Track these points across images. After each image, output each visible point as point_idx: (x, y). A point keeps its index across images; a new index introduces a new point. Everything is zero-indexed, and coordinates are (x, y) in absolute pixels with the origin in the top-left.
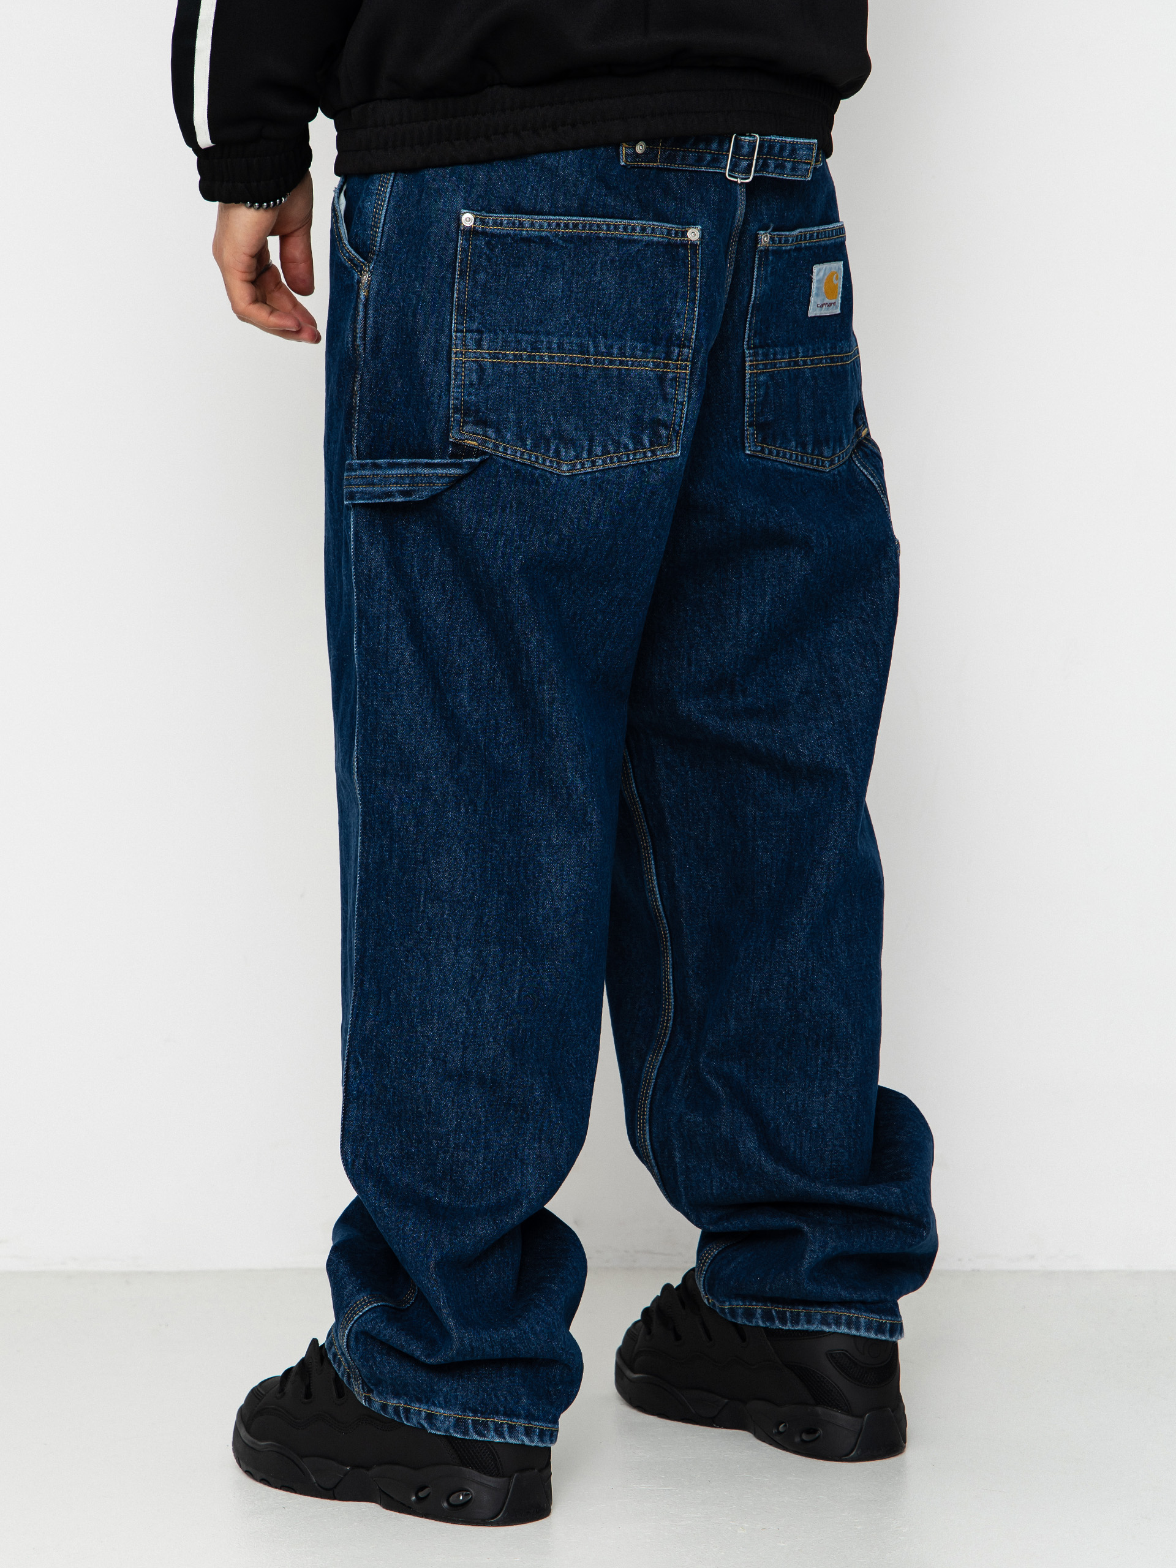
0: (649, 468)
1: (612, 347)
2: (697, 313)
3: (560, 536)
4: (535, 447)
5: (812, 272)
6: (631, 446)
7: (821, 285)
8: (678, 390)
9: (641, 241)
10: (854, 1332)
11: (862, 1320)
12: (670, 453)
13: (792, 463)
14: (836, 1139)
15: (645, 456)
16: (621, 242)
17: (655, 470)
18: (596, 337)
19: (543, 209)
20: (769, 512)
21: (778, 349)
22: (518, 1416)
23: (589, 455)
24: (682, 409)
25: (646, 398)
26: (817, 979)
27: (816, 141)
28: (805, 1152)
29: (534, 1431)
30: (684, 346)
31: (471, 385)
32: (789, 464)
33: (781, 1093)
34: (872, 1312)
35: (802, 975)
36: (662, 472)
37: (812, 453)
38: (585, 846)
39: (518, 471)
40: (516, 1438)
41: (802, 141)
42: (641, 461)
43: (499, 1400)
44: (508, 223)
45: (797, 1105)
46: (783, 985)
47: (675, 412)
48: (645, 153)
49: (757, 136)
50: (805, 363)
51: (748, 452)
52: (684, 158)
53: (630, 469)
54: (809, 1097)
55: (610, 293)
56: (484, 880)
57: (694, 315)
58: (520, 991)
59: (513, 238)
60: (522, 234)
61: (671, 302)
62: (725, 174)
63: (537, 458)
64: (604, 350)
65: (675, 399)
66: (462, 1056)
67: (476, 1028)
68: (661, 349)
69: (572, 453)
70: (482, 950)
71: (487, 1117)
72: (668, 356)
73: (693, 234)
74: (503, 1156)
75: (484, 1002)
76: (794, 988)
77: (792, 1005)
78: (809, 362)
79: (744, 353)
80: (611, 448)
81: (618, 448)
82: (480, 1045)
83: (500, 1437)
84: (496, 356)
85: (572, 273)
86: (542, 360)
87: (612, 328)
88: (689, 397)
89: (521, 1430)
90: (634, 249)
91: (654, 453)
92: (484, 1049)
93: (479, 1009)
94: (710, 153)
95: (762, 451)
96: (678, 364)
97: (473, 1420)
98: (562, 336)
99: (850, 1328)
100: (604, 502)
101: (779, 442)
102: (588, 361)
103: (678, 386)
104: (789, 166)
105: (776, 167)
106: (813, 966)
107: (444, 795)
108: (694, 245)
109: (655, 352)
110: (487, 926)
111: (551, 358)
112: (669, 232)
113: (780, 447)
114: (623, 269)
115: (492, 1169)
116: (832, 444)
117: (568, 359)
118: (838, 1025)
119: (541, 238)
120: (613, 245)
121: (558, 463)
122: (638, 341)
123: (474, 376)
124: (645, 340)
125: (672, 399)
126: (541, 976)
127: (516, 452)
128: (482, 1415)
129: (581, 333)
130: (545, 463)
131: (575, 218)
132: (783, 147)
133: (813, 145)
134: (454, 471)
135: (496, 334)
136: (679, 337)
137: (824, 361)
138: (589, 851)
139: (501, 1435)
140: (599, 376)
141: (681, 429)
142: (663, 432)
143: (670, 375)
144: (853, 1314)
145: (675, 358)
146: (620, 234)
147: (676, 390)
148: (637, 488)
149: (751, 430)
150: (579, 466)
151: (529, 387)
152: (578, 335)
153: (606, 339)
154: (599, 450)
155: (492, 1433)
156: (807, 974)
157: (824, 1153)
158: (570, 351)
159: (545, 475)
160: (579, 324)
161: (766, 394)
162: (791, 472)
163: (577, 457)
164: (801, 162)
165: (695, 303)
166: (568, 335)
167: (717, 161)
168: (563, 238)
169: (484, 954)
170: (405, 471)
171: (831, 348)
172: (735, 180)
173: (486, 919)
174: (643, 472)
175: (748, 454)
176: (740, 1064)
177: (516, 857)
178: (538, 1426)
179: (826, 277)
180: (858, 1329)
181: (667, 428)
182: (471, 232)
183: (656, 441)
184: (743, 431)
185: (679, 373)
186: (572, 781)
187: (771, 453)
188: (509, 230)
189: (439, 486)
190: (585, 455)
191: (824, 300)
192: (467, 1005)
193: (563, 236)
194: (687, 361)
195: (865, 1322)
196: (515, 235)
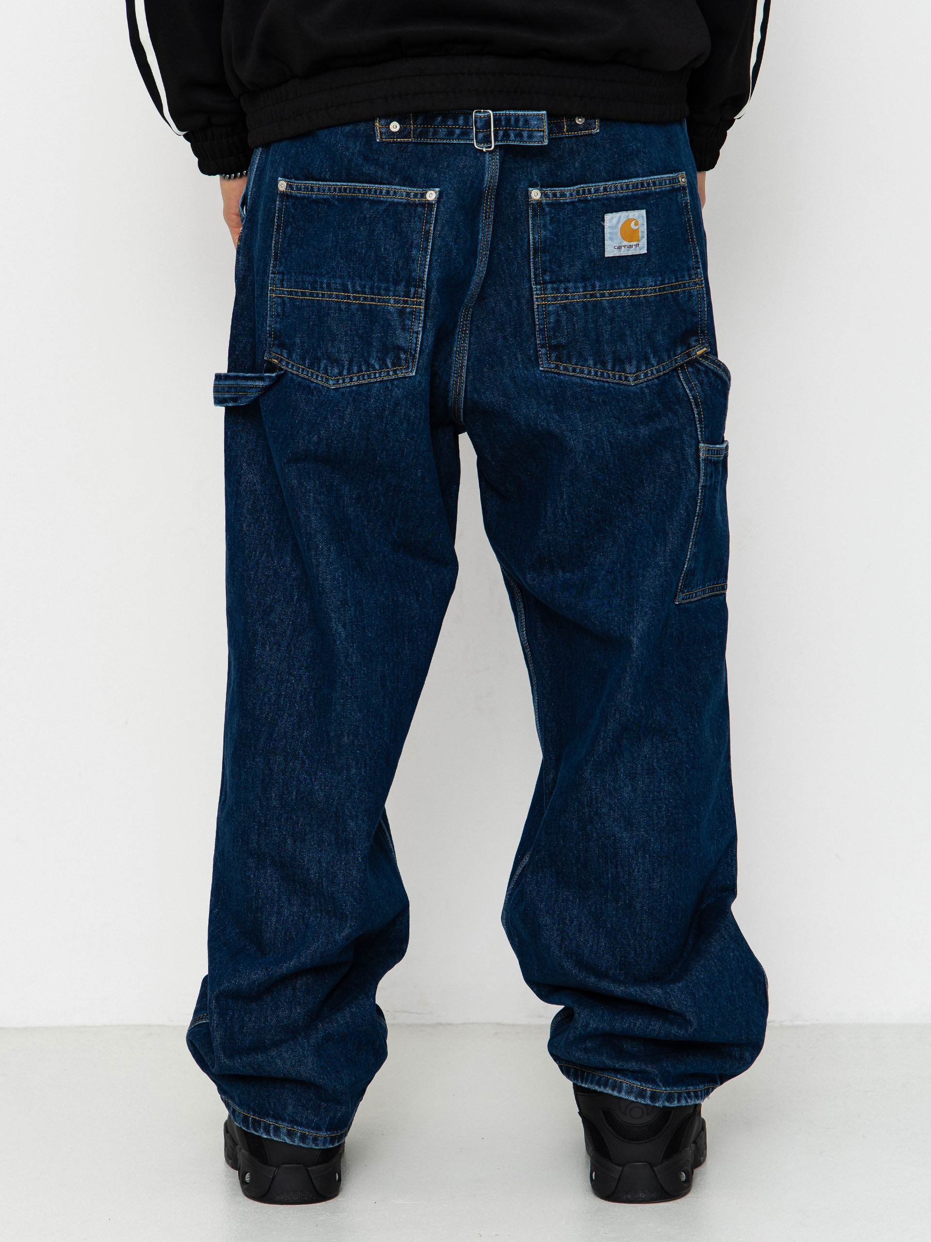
0: (392, 384)
1: (364, 287)
2: (428, 260)
3: (318, 437)
4: (311, 366)
5: (603, 220)
6: (377, 367)
7: (615, 231)
8: (414, 322)
9: (386, 202)
10: (615, 1094)
11: (624, 1085)
12: (407, 373)
13: (591, 377)
14: (624, 939)
15: (388, 375)
16: (373, 202)
17: (397, 386)
18: (353, 279)
19: (325, 177)
20: (550, 417)
21: (571, 285)
22: (283, 1120)
23: (348, 373)
24: (417, 337)
25: (388, 328)
26: (601, 808)
27: (545, 112)
28: (601, 946)
29: (296, 1134)
30: (419, 287)
31: (278, 315)
32: (589, 379)
33: (584, 896)
34: (636, 1079)
35: (587, 802)
36: (402, 388)
37: (613, 370)
38: (347, 683)
39: (299, 384)
40: (279, 1137)
41: (531, 113)
42: (385, 378)
43: (269, 1105)
44: (304, 188)
45: (596, 907)
46: (574, 809)
47: (411, 339)
48: (400, 131)
49: (491, 112)
50: (603, 295)
51: (541, 369)
52: (435, 133)
53: (377, 385)
54: (605, 903)
55: (363, 244)
56: (277, 705)
57: (426, 261)
58: (297, 793)
59: (308, 201)
60: (312, 197)
61: (408, 251)
62: (473, 144)
63: (312, 374)
64: (359, 289)
65: (411, 329)
66: (258, 839)
67: (266, 819)
68: (401, 288)
69: (336, 371)
70: (271, 759)
71: (279, 888)
72: (407, 294)
73: (431, 195)
74: (292, 920)
75: (272, 800)
76: (583, 812)
77: (582, 826)
78: (607, 295)
79: (532, 287)
80: (364, 368)
81: (368, 367)
82: (268, 832)
83: (266, 1135)
84: (290, 293)
85: (339, 228)
86: (318, 297)
87: (365, 272)
88: (424, 328)
89: (285, 1131)
90: (382, 208)
91: (395, 372)
92: (272, 836)
93: (268, 805)
94: (459, 128)
95: (557, 367)
96: (414, 301)
97: (252, 1118)
98: (330, 278)
99: (613, 1090)
100: (354, 411)
101: (575, 360)
102: (348, 297)
103: (415, 319)
104: (525, 134)
105: (516, 136)
106: (597, 796)
107: (255, 636)
108: (430, 204)
109: (395, 291)
110: (275, 740)
111: (323, 295)
112: (408, 194)
113: (576, 365)
114: (371, 224)
115: (282, 929)
116: (634, 362)
117: (334, 296)
118: (620, 846)
119: (325, 199)
120: (366, 205)
121: (326, 378)
122: (382, 282)
123: (279, 309)
124: (388, 282)
125: (409, 329)
126: (312, 784)
127: (299, 369)
128: (258, 1115)
129: (343, 275)
130: (318, 380)
131: (345, 184)
132: (517, 119)
133: (542, 116)
134: (261, 384)
135: (291, 276)
136: (415, 280)
137: (623, 294)
138: (351, 687)
139: (268, 1133)
140: (358, 310)
141: (416, 353)
142: (403, 356)
143: (408, 310)
144: (619, 1079)
145: (412, 296)
146: (372, 196)
147: (412, 322)
148: (382, 400)
149: (543, 351)
150: (341, 382)
151: (309, 318)
152: (341, 277)
153: (361, 280)
154: (355, 369)
155: (262, 1130)
156: (592, 802)
157: (615, 950)
158: (336, 290)
159: (318, 388)
160: (342, 268)
161: (558, 321)
162: (591, 386)
163: (340, 374)
164: (535, 130)
165: (427, 252)
166: (334, 277)
167: (465, 133)
168: (338, 200)
169: (272, 762)
170: (231, 382)
171: (632, 283)
172: (481, 149)
173: (275, 735)
174: (387, 387)
175: (542, 370)
176: (552, 871)
177: (309, 688)
178: (300, 1130)
179: (621, 224)
180: (620, 1092)
181: (405, 352)
182: (283, 195)
183: (397, 363)
184: (536, 351)
185: (415, 308)
186: (336, 629)
187: (566, 369)
188: (303, 193)
189: (253, 395)
190: (345, 372)
191: (621, 243)
192: (260, 800)
193: (338, 198)
194: (421, 298)
195: (626, 1087)
196: (309, 197)
